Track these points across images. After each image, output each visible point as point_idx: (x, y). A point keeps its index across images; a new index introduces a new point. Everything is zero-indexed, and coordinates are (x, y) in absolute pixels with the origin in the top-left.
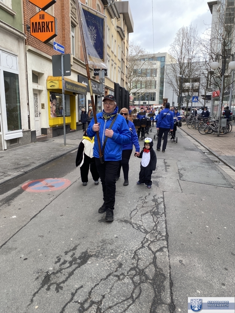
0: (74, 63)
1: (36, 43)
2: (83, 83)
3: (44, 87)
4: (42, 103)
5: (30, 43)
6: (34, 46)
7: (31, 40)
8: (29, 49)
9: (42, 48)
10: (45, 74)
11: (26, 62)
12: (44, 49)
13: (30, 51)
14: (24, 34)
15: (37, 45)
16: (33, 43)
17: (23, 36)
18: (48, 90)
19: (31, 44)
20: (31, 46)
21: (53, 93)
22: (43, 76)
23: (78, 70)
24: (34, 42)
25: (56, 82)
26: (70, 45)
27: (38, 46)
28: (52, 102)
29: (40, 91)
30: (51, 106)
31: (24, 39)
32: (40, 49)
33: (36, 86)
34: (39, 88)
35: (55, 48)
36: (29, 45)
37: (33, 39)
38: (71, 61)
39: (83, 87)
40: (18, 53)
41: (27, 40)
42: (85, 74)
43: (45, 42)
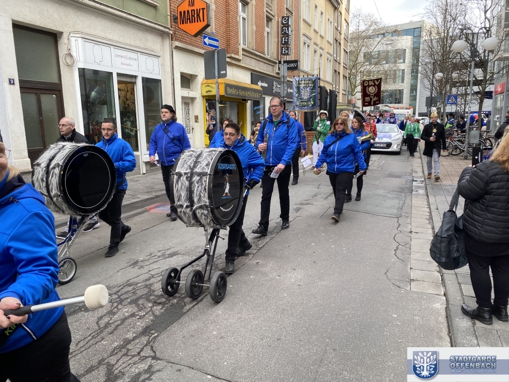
0: (244, 57)
1: (186, 36)
2: (260, 83)
3: (197, 94)
4: (196, 114)
5: (177, 38)
6: (184, 40)
7: (179, 34)
8: (176, 46)
9: (195, 42)
10: (199, 77)
11: (173, 62)
12: (197, 42)
13: (177, 48)
14: (168, 28)
15: (187, 39)
16: (183, 37)
17: (168, 30)
18: (203, 97)
19: (179, 39)
20: (180, 41)
21: (210, 101)
22: (197, 78)
23: (252, 66)
24: (184, 35)
25: (214, 86)
26: (237, 33)
27: (189, 40)
28: (209, 114)
29: (193, 99)
30: (208, 119)
31: (169, 34)
32: (192, 43)
33: (186, 93)
34: (191, 96)
35: (205, 43)
36: (176, 40)
37: (183, 32)
38: (239, 54)
39: (255, 91)
40: (161, 53)
41: (173, 34)
42: (264, 70)
43: (196, 35)
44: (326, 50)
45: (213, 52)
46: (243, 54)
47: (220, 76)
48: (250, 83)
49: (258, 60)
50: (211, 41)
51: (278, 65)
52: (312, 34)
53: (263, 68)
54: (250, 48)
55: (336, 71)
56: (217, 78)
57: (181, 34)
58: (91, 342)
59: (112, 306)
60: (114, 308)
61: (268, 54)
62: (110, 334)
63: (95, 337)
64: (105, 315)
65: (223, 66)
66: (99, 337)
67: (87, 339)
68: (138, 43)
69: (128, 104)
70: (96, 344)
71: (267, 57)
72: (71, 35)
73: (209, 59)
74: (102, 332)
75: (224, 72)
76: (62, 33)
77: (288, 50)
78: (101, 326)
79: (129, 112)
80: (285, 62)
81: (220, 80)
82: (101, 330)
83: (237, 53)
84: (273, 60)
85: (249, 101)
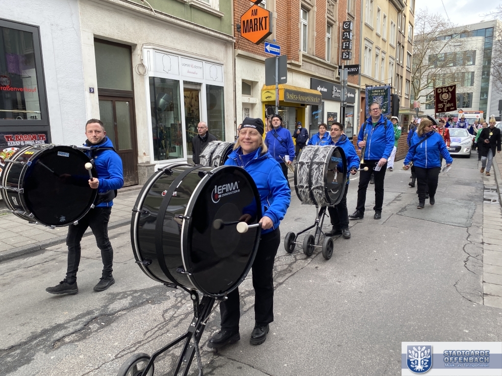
0: (304, 62)
1: (248, 44)
2: (319, 89)
3: (257, 99)
5: (240, 46)
6: (246, 48)
7: (242, 42)
8: (239, 54)
9: (257, 49)
10: (259, 83)
11: (235, 70)
12: (259, 50)
13: (240, 56)
14: (232, 38)
15: (249, 47)
16: (245, 46)
17: (231, 39)
18: (263, 102)
19: (242, 47)
20: (243, 49)
21: (270, 107)
22: (257, 85)
23: (311, 71)
24: (246, 43)
25: (274, 92)
26: (298, 40)
27: (251, 48)
28: (268, 119)
29: (253, 105)
30: (267, 124)
31: (232, 43)
32: (254, 51)
33: (247, 99)
34: (251, 102)
35: (267, 50)
36: (239, 48)
37: (245, 41)
38: (299, 60)
39: (314, 96)
40: (225, 61)
41: (236, 43)
42: (324, 75)
43: (258, 43)
44: (389, 54)
45: (275, 58)
46: (303, 60)
47: (280, 82)
48: (309, 88)
49: (318, 66)
50: (273, 48)
51: (338, 69)
52: (374, 38)
53: (323, 73)
54: (310, 54)
55: (398, 75)
56: (277, 84)
57: (244, 43)
58: (158, 333)
59: (177, 300)
60: (178, 303)
61: (328, 60)
62: (175, 327)
63: (161, 329)
64: (170, 309)
65: (283, 72)
66: (164, 329)
67: (154, 330)
68: (203, 52)
69: (193, 111)
70: (162, 335)
71: (327, 62)
72: (144, 47)
73: (270, 66)
74: (167, 324)
75: (285, 78)
76: (135, 45)
77: (348, 54)
78: (167, 319)
79: (193, 118)
80: (345, 67)
81: (280, 86)
82: (167, 322)
83: (297, 59)
84: (333, 65)
85: (308, 106)
